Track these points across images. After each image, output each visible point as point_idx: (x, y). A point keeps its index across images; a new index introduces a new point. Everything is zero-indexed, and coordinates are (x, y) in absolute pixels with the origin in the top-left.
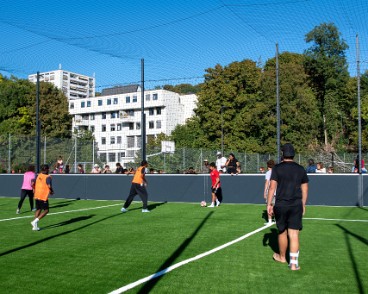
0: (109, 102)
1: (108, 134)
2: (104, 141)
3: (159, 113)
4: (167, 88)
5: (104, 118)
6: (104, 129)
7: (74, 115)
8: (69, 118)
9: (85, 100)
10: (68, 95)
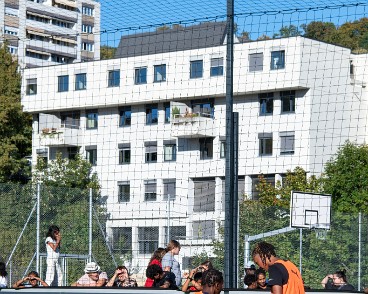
0: (140, 76)
1: (138, 172)
2: (124, 191)
3: (288, 108)
4: (317, 32)
5: (126, 122)
6: (125, 156)
7: (36, 115)
8: (21, 122)
9: (70, 70)
10: (20, 53)
